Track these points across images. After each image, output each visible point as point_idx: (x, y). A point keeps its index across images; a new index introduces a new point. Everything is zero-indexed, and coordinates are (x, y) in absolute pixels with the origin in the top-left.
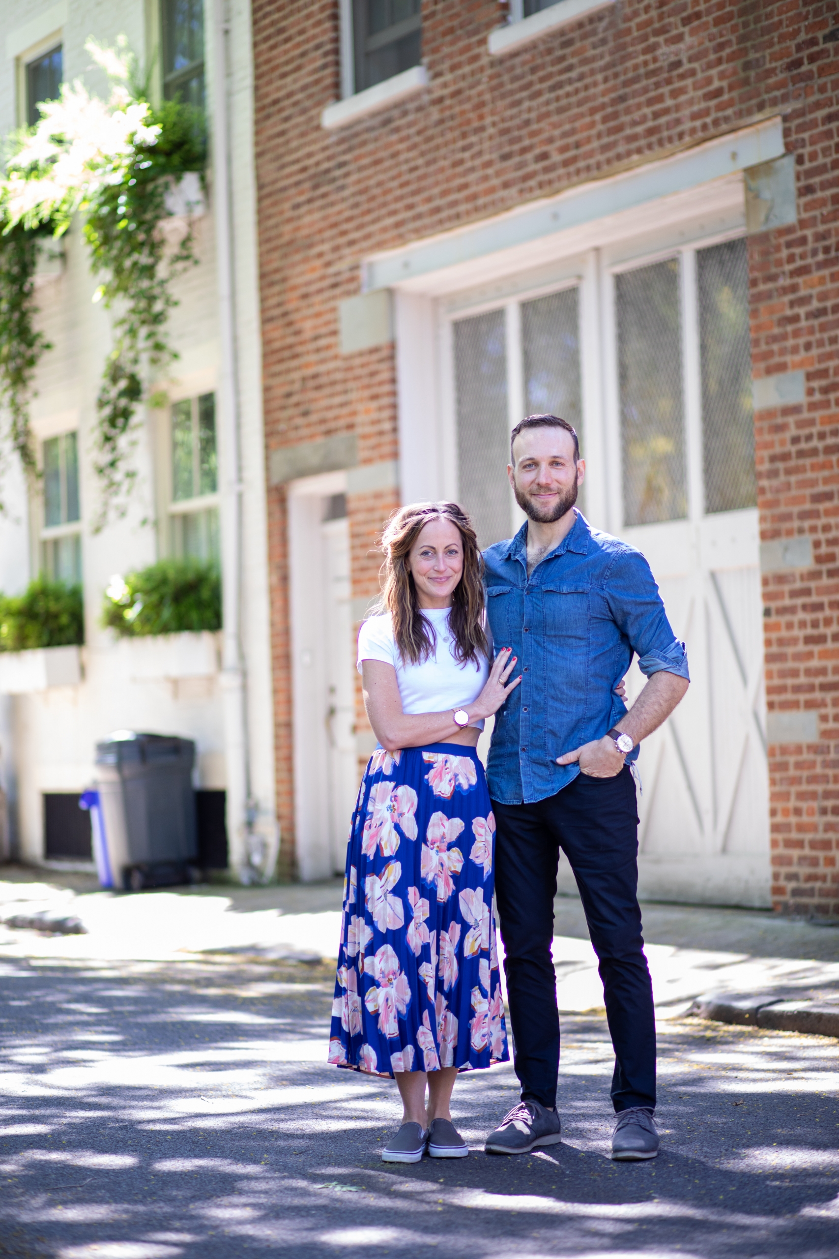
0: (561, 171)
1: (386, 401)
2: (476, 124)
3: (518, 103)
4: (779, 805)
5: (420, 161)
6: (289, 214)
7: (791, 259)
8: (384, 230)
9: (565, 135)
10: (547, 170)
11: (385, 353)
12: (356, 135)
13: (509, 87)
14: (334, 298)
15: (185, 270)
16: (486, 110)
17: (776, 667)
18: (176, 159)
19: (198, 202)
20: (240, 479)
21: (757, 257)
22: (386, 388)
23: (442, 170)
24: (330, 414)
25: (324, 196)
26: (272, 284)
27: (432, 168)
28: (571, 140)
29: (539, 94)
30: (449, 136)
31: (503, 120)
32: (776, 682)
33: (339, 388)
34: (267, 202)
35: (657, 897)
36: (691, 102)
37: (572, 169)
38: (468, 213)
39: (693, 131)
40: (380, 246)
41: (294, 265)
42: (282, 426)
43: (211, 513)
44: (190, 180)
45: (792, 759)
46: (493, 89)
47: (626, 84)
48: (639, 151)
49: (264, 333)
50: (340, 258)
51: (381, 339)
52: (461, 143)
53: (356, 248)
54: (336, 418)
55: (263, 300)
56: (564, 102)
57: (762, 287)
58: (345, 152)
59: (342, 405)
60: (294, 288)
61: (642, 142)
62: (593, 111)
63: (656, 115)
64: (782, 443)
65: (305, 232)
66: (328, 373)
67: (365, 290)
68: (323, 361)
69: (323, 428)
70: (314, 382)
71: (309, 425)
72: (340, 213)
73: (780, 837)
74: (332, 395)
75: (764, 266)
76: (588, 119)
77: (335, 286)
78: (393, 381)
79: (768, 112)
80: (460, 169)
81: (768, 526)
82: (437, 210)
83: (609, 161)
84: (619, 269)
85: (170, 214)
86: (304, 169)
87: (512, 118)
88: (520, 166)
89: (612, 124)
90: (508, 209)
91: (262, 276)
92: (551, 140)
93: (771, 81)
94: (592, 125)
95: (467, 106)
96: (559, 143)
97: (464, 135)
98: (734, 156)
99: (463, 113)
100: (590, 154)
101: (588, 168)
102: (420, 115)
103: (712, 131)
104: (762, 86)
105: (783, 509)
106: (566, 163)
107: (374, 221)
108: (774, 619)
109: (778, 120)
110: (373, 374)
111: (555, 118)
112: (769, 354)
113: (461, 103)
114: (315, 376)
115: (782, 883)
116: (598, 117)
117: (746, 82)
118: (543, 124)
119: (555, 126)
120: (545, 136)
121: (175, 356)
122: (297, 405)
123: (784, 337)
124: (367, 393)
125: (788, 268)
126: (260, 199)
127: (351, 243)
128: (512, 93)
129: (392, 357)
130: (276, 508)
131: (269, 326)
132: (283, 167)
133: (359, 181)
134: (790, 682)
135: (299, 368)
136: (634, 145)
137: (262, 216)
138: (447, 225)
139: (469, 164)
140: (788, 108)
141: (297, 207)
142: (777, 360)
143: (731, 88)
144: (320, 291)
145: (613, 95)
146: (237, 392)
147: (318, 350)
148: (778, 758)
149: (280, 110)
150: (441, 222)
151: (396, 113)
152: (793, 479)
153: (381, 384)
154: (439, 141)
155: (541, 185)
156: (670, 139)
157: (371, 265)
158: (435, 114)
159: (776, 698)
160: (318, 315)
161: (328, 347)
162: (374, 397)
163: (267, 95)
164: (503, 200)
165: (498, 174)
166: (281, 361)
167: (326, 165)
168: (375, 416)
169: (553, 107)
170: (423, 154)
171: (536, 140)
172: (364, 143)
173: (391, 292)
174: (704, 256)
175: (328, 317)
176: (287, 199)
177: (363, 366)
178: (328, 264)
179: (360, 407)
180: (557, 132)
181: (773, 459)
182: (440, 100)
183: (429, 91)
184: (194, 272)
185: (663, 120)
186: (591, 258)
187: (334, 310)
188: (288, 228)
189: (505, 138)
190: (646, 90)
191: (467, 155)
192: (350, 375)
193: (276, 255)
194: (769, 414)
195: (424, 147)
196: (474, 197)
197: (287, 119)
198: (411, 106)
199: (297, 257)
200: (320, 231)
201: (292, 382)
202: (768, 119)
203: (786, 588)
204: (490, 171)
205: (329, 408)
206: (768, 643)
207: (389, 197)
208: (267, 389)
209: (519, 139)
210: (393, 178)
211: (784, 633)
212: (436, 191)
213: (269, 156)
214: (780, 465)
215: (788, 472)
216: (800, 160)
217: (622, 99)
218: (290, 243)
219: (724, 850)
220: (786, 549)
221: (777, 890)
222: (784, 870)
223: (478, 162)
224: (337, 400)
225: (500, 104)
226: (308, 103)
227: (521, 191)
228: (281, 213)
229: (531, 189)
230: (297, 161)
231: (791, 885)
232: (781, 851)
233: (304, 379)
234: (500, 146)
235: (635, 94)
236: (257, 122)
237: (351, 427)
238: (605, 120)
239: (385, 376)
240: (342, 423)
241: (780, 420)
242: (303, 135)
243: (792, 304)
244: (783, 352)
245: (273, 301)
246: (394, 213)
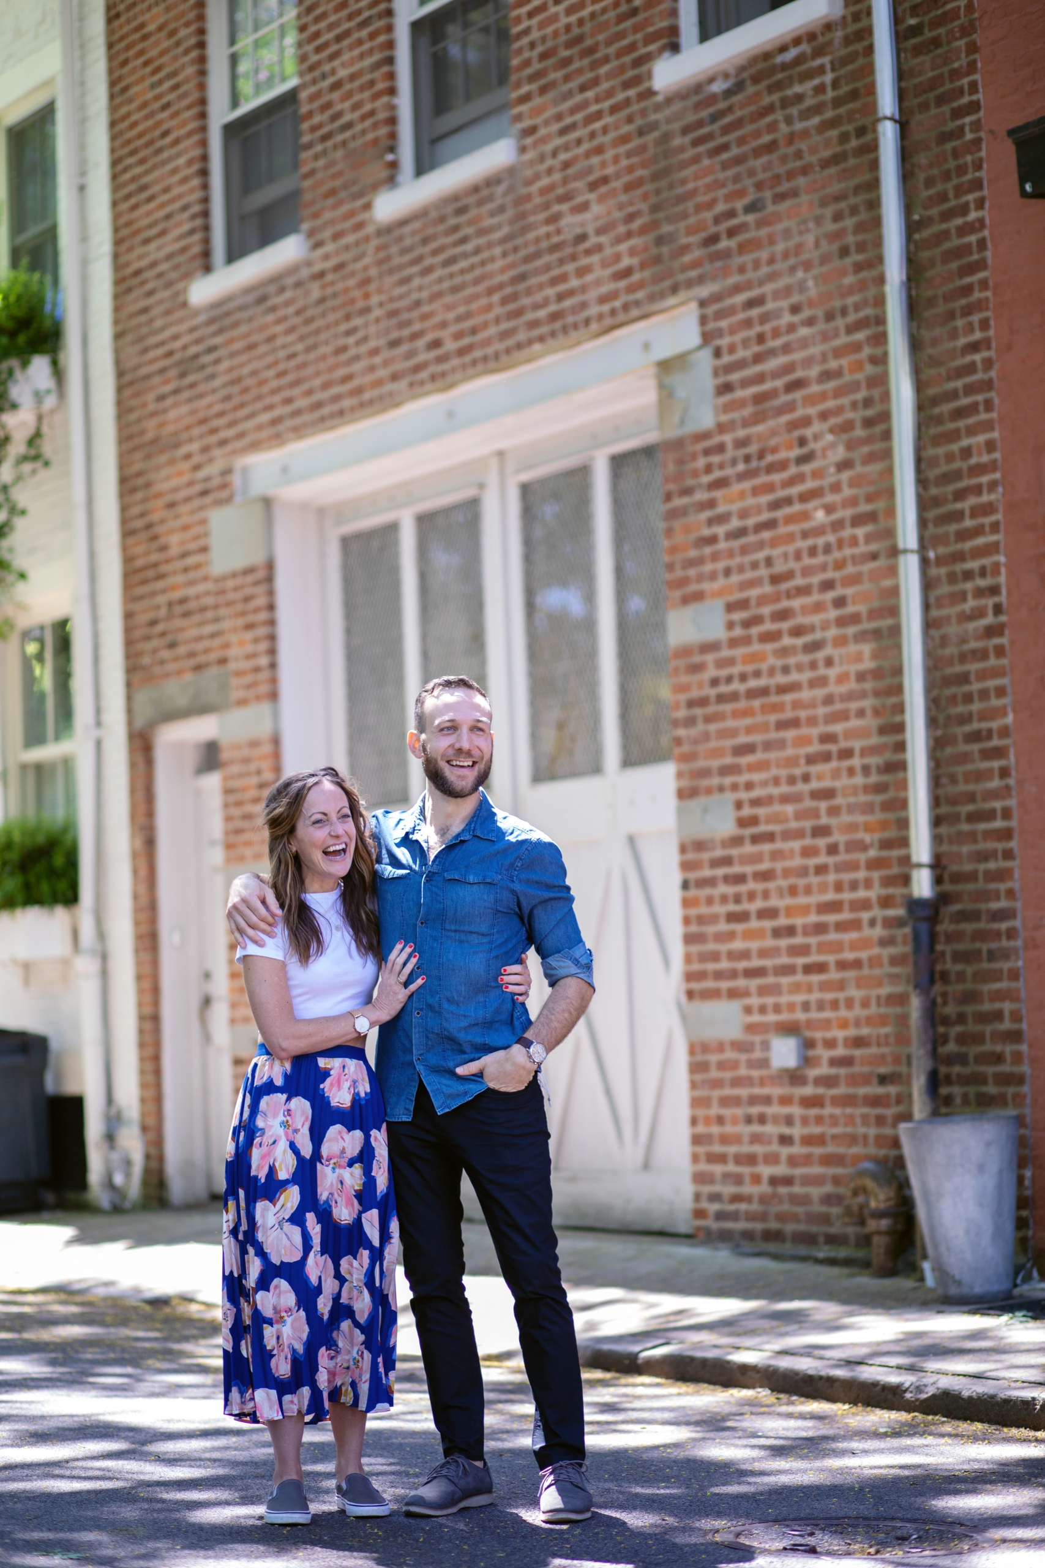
0: (455, 362)
1: (262, 631)
2: (360, 304)
3: (407, 280)
4: (701, 1113)
5: (299, 347)
6: (152, 407)
7: (708, 469)
8: (260, 428)
9: (460, 319)
10: (440, 360)
11: (261, 574)
12: (228, 314)
13: (398, 260)
14: (202, 508)
15: (34, 472)
16: (373, 287)
17: (695, 949)
18: (22, 339)
19: (48, 392)
20: (98, 723)
21: (671, 468)
22: (263, 616)
23: (323, 358)
24: (199, 646)
25: (192, 386)
26: (134, 490)
27: (312, 356)
28: (467, 325)
29: (429, 270)
30: (331, 317)
31: (391, 300)
32: (696, 967)
33: (209, 615)
34: (128, 392)
35: (573, 1222)
36: (598, 283)
37: (468, 359)
38: (353, 409)
39: (600, 317)
40: (255, 446)
41: (158, 468)
42: (146, 660)
43: (67, 763)
44: (40, 365)
45: (713, 1058)
46: (380, 263)
47: (528, 259)
48: (541, 339)
49: (124, 549)
50: (211, 460)
51: (257, 558)
52: (344, 327)
53: (229, 448)
54: (207, 651)
55: (124, 509)
56: (458, 280)
57: (678, 502)
58: (215, 334)
59: (213, 636)
60: (159, 495)
61: (545, 329)
62: (490, 291)
63: (560, 297)
64: (700, 685)
65: (170, 429)
66: (198, 597)
67: (238, 499)
68: (191, 583)
69: (192, 662)
70: (182, 608)
71: (176, 659)
72: (210, 406)
73: (701, 1150)
74: (202, 624)
75: (678, 477)
76: (483, 301)
77: (204, 493)
78: (271, 607)
79: (682, 295)
80: (343, 357)
81: (685, 783)
82: (318, 405)
83: (508, 351)
84: (526, 477)
85: (14, 406)
86: (170, 354)
87: (401, 297)
88: (410, 355)
89: (512, 307)
90: (397, 405)
91: (123, 480)
92: (443, 325)
93: (687, 258)
94: (489, 308)
95: (352, 282)
96: (453, 329)
97: (348, 317)
98: (647, 346)
99: (346, 290)
100: (487, 342)
101: (485, 359)
102: (299, 292)
103: (621, 317)
104: (676, 264)
105: (701, 763)
106: (461, 352)
107: (248, 417)
108: (693, 892)
109: (693, 306)
110: (247, 599)
111: (448, 299)
112: (683, 582)
113: (345, 278)
114: (183, 601)
115: (704, 1204)
116: (496, 298)
117: (657, 260)
118: (436, 306)
119: (449, 308)
120: (437, 319)
121: (22, 576)
122: (163, 634)
123: (700, 561)
124: (241, 622)
125: (706, 479)
126: (120, 389)
127: (223, 443)
128: (401, 268)
129: (269, 579)
130: (140, 759)
131: (131, 540)
132: (146, 350)
133: (231, 370)
134: (711, 967)
135: (164, 591)
136: (536, 333)
137: (123, 409)
138: (329, 423)
139: (352, 352)
140: (704, 291)
141: (161, 398)
142: (693, 588)
143: (643, 266)
144: (188, 499)
145: (513, 273)
146: (95, 619)
147: (186, 570)
148: (700, 1058)
149: (143, 283)
150: (322, 419)
151: (272, 289)
152: (713, 727)
153: (256, 610)
154: (319, 323)
155: (433, 378)
156: (575, 326)
157: (245, 470)
158: (315, 292)
159: (696, 986)
160: (186, 528)
161: (198, 566)
162: (250, 627)
163: (127, 264)
164: (391, 394)
165: (386, 363)
166: (144, 582)
167: (193, 350)
168: (250, 648)
169: (446, 285)
170: (302, 338)
171: (428, 324)
172: (236, 325)
173: (267, 503)
174: (618, 462)
175: (195, 531)
176: (151, 389)
177: (236, 589)
178: (197, 468)
179: (233, 638)
180: (451, 316)
181: (691, 704)
182: (321, 275)
183: (309, 263)
184: (43, 474)
185: (568, 303)
186: (494, 464)
187: (203, 522)
188: (151, 424)
189: (394, 321)
190: (548, 268)
191: (351, 340)
192: (221, 599)
193: (138, 455)
194: (684, 651)
195: (304, 330)
196: (358, 391)
197: (150, 294)
198: (289, 281)
199: (163, 458)
200: (188, 428)
201: (158, 607)
202: (683, 303)
203: (706, 856)
204: (377, 360)
205: (200, 639)
206: (687, 921)
207: (265, 389)
208: (128, 616)
209: (409, 323)
210: (269, 367)
211: (704, 910)
212: (317, 382)
213: (129, 338)
214: (698, 712)
215: (708, 719)
216: (717, 353)
217: (523, 277)
218: (155, 441)
219: (646, 1166)
220: (705, 810)
221: (699, 1214)
222: (707, 1189)
223: (363, 349)
224: (208, 629)
225: (389, 281)
226: (174, 275)
227: (411, 385)
228: (145, 405)
229: (422, 383)
230: (162, 344)
231: (714, 1207)
232: (703, 1167)
233: (170, 604)
234: (388, 331)
235: (537, 272)
236: (116, 296)
237: (223, 661)
238: (504, 301)
239: (261, 601)
240: (213, 656)
241: (697, 659)
242: (168, 313)
243: (710, 522)
244: (700, 578)
245: (135, 511)
246: (270, 407)
